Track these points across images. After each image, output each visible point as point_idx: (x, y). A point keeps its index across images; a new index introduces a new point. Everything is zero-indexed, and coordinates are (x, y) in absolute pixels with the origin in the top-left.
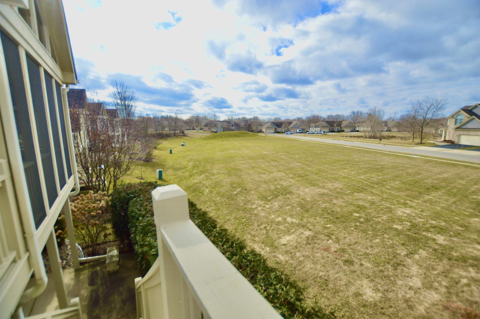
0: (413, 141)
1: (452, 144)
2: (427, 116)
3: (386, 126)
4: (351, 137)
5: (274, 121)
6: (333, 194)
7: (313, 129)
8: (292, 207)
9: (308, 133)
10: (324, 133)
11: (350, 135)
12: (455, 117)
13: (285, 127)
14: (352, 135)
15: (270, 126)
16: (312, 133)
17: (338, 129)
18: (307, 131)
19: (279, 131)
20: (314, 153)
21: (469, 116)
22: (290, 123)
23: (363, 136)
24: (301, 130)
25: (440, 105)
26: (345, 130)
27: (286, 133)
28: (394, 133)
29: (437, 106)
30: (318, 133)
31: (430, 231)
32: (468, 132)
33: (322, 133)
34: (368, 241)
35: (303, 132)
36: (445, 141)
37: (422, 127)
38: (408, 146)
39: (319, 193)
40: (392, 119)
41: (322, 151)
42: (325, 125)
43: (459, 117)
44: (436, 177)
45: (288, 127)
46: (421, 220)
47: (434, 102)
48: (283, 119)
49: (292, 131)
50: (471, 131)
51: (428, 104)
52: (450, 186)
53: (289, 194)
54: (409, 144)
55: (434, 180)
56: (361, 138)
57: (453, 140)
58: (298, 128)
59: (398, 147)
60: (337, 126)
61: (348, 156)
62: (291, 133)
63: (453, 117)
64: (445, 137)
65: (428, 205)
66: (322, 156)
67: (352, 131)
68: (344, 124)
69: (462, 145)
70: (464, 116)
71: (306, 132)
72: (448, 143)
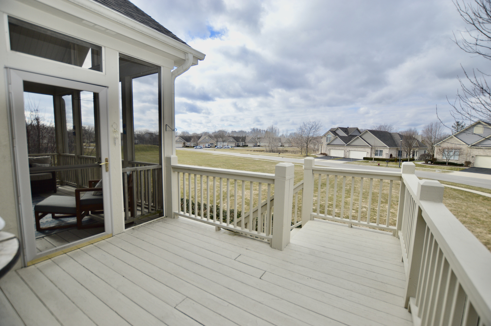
0: (302, 154)
1: (326, 156)
2: (310, 135)
3: (280, 142)
4: (254, 151)
5: (182, 135)
6: (265, 194)
7: (221, 144)
8: (240, 205)
9: (216, 147)
10: (232, 147)
11: (254, 150)
12: (326, 136)
13: (194, 141)
14: (256, 150)
15: (178, 140)
16: (220, 147)
17: (243, 144)
18: (216, 146)
19: (188, 145)
20: (233, 165)
21: (334, 136)
22: (198, 137)
23: (264, 150)
24: (210, 144)
25: (317, 127)
26: (249, 145)
27: (195, 147)
28: (286, 148)
29: (316, 127)
30: (225, 148)
31: (330, 207)
32: (334, 147)
33: (230, 147)
34: (299, 217)
35: (212, 146)
36: (321, 154)
37: (307, 143)
38: (299, 158)
39: (255, 194)
40: (284, 137)
41: (239, 163)
42: (231, 140)
43: (329, 136)
44: (323, 178)
45: (197, 141)
46: (323, 202)
47: (314, 124)
48: (191, 133)
49: (202, 145)
50: (336, 146)
51: (310, 126)
52: (332, 183)
53: (232, 197)
54: (299, 156)
55: (322, 180)
56: (263, 152)
57: (326, 153)
58: (207, 142)
59: (292, 159)
60: (242, 141)
61: (261, 166)
62: (200, 147)
63: (325, 135)
64: (321, 151)
65: (324, 194)
66: (241, 167)
67: (254, 146)
68: (248, 140)
69: (332, 157)
70: (331, 136)
71: (214, 146)
72: (324, 155)
